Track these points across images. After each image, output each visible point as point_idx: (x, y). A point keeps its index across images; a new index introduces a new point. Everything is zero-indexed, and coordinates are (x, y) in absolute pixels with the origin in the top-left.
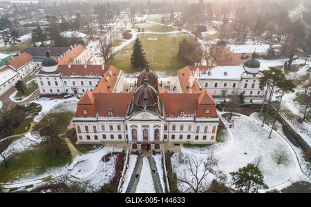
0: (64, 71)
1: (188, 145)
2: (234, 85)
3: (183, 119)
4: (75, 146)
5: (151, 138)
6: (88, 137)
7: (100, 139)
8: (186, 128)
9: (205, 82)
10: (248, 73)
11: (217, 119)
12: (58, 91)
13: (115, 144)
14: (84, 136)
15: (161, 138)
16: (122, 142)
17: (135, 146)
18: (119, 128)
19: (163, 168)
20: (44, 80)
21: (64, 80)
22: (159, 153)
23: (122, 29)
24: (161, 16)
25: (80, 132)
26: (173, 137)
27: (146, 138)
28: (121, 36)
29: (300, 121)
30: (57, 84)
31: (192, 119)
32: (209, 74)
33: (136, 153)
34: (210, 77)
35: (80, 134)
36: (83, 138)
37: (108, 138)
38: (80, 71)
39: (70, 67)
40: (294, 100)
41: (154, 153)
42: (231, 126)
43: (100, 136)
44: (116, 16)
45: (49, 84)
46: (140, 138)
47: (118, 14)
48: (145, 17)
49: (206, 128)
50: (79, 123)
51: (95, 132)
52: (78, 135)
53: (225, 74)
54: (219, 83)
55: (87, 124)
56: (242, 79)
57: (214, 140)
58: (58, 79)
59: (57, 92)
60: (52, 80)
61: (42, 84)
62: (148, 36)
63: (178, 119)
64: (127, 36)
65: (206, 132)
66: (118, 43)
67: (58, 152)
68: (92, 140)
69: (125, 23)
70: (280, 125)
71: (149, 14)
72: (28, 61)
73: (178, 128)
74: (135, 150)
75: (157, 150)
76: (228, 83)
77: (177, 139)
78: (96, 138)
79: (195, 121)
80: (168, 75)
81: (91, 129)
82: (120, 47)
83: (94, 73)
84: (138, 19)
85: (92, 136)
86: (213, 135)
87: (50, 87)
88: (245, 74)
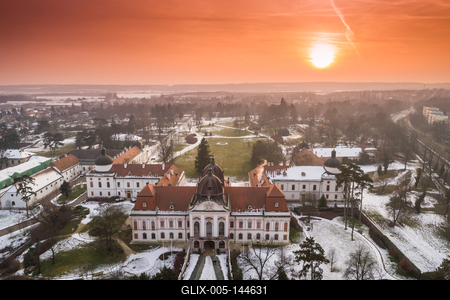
0: (119, 171)
1: (258, 246)
2: (315, 187)
3: (251, 213)
4: (129, 246)
5: (215, 233)
6: (145, 236)
7: (158, 237)
8: (254, 225)
9: (281, 184)
10: (329, 173)
11: (288, 214)
12: (109, 194)
13: (175, 244)
14: (140, 233)
15: (227, 234)
16: (182, 243)
17: (197, 244)
18: (180, 223)
19: (228, 266)
20: (95, 181)
21: (118, 181)
22: (224, 253)
23: (185, 133)
24: (234, 119)
25: (136, 228)
26: (241, 236)
27: (209, 233)
28: (183, 141)
29: (392, 225)
30: (108, 186)
31: (260, 213)
32: (285, 174)
33: (199, 252)
34: (286, 178)
35: (136, 232)
36: (139, 236)
37: (167, 237)
38: (137, 170)
39: (126, 166)
40: (387, 205)
41: (219, 253)
42: (309, 229)
43: (158, 234)
44: (178, 119)
45: (100, 186)
46: (203, 233)
47: (181, 116)
48: (214, 120)
49: (277, 224)
50: (136, 218)
51: (153, 228)
52: (134, 232)
53: (303, 174)
54: (296, 185)
55: (145, 218)
56: (322, 180)
57: (288, 241)
58: (111, 180)
59: (107, 195)
60: (104, 181)
61: (92, 186)
62: (217, 140)
63: (245, 213)
64: (191, 139)
65: (277, 229)
66: (180, 147)
67: (109, 250)
68: (149, 238)
69: (190, 126)
70: (367, 228)
71: (219, 117)
72: (74, 164)
73: (245, 225)
74: (197, 250)
75: (222, 250)
76: (307, 185)
77: (245, 239)
78: (153, 236)
79: (263, 216)
80: (239, 180)
81: (149, 225)
82: (183, 152)
83: (153, 174)
84: (206, 123)
85: (149, 234)
86: (285, 233)
87: (101, 189)
88: (326, 175)
